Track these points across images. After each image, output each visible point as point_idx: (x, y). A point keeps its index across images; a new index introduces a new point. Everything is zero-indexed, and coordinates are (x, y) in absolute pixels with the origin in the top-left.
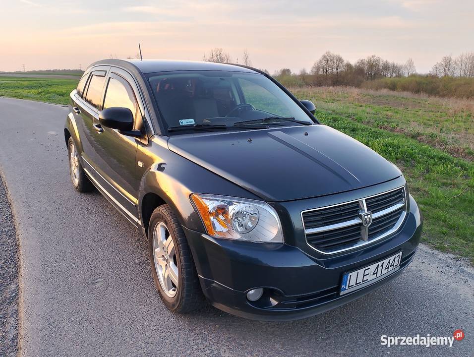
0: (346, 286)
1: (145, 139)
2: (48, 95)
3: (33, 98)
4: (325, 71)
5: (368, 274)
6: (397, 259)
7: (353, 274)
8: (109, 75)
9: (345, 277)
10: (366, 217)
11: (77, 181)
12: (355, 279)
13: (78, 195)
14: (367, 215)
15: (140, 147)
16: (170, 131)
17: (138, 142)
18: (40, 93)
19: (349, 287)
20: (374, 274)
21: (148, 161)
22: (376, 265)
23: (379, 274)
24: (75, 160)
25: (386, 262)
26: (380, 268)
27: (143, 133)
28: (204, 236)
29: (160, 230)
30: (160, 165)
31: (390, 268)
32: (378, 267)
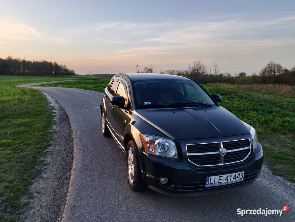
0: (208, 183)
1: (128, 111)
2: (100, 88)
3: (92, 90)
4: (269, 74)
5: (222, 179)
6: (241, 175)
7: (212, 178)
8: (119, 81)
9: (207, 178)
10: (222, 151)
11: (103, 131)
12: (214, 180)
13: (103, 137)
14: (223, 150)
15: (126, 113)
16: (139, 107)
17: (126, 111)
18: (96, 87)
19: (210, 184)
20: (226, 180)
21: (129, 120)
22: (227, 175)
23: (229, 180)
24: (104, 120)
25: (233, 175)
26: (229, 178)
27: (129, 108)
28: (144, 152)
29: (130, 152)
30: (133, 121)
31: (237, 179)
32: (228, 176)
